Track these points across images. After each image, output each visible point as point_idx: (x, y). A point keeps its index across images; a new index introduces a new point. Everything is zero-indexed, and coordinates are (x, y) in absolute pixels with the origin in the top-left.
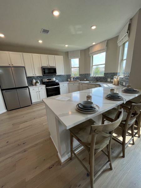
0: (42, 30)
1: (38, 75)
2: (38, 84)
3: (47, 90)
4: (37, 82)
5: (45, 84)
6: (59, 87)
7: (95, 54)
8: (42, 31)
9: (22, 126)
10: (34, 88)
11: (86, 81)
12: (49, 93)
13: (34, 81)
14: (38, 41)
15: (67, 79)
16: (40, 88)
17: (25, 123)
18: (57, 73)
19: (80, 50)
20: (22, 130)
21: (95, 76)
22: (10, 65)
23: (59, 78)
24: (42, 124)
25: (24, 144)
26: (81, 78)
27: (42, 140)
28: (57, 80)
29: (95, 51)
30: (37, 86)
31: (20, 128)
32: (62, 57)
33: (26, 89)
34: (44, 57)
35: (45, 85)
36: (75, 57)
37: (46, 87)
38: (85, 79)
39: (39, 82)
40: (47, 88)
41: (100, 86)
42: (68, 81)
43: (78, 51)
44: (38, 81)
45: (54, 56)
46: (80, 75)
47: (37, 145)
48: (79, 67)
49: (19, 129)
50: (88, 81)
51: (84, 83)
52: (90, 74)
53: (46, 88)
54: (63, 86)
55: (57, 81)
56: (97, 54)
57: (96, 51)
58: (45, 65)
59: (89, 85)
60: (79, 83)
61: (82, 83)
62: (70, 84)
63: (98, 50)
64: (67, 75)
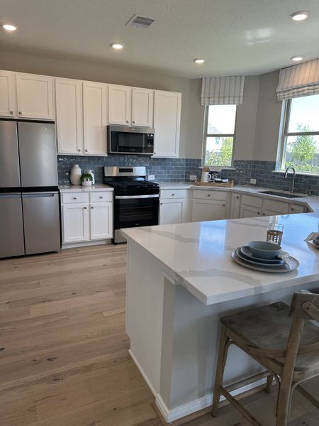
0: (135, 18)
1: (91, 152)
2: (89, 183)
3: (117, 204)
4: (85, 176)
5: (111, 186)
6: (158, 198)
7: (299, 96)
8: (133, 19)
9: (36, 310)
10: (74, 195)
11: (257, 185)
12: (122, 217)
13: (78, 172)
14: (111, 45)
15: (188, 174)
16: (95, 196)
17: (46, 304)
18: (155, 150)
19: (246, 77)
20: (40, 323)
21: (291, 172)
22: (11, 113)
23: (158, 168)
24: (101, 313)
25: (50, 360)
26: (238, 175)
27: (104, 358)
28: (151, 173)
29: (300, 84)
30: (86, 190)
31: (33, 315)
32: (180, 95)
33: (53, 195)
34: (119, 92)
35: (112, 189)
36: (222, 100)
37: (115, 193)
38: (253, 181)
39: (93, 175)
40: (117, 197)
41: (307, 210)
42: (187, 181)
43: (238, 78)
44: (90, 172)
45: (150, 91)
46: (235, 163)
47: (88, 368)
48: (234, 136)
49: (28, 317)
50: (265, 186)
51: (247, 194)
52: (273, 165)
53: (115, 200)
54: (172, 198)
55: (151, 178)
56: (304, 95)
57: (305, 83)
58: (120, 119)
59: (266, 201)
60: (231, 192)
61: (241, 193)
62: (197, 194)
63: (310, 82)
64: (187, 160)
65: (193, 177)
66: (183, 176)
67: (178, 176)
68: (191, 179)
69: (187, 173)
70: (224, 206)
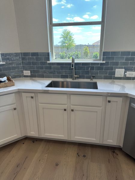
70: (15, 109)
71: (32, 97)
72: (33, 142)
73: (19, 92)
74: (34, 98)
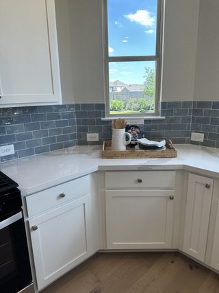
15: (82, 131)
42: (83, 143)
64: (77, 106)
65: (92, 136)
66: (73, 137)
67: (65, 138)
68: (88, 140)
69: (80, 129)
70: (171, 198)
71: (207, 186)
72: (191, 268)
73: (185, 171)
74: (211, 188)
